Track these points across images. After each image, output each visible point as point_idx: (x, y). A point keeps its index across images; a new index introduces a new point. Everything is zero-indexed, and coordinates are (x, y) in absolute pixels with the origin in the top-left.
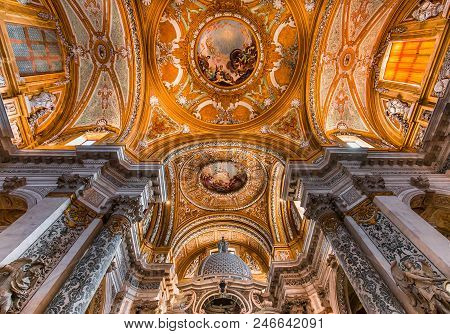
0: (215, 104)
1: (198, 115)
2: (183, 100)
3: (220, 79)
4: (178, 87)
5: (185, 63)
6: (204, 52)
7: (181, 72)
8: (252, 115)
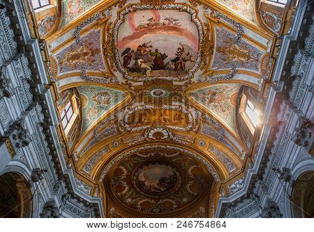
0: (150, 201)
1: (139, 206)
2: (129, 200)
3: (153, 190)
4: (125, 194)
5: (130, 184)
6: (143, 179)
7: (127, 188)
8: (175, 206)
